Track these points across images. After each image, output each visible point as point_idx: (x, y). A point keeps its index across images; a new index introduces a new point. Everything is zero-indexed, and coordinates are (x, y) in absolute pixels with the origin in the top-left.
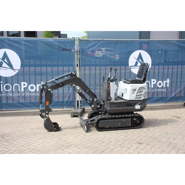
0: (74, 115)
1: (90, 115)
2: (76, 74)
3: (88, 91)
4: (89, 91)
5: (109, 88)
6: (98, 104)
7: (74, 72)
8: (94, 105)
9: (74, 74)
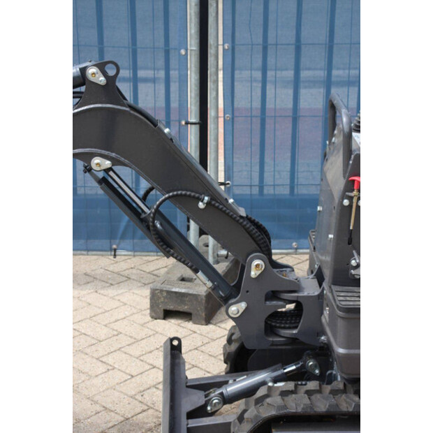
0: (171, 307)
1: (234, 347)
2: (111, 81)
3: (201, 205)
4: (208, 204)
5: (351, 199)
6: (274, 295)
7: (102, 67)
8: (243, 305)
9: (101, 80)
